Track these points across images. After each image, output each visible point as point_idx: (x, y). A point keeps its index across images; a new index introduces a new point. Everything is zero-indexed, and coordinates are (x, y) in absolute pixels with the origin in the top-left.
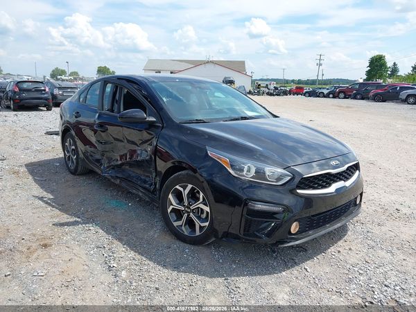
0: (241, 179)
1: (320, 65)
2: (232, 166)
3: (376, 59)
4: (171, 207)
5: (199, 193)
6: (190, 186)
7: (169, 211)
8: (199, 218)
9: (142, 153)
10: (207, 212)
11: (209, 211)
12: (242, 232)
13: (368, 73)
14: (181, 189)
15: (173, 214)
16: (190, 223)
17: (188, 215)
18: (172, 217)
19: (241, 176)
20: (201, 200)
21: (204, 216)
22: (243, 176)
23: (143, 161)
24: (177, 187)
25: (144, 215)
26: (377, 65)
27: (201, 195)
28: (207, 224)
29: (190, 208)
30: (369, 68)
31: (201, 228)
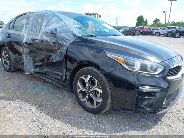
0: (133, 71)
1: (117, 19)
2: (126, 63)
3: (140, 17)
4: (79, 90)
5: (95, 81)
6: (89, 77)
7: (78, 92)
8: (96, 96)
9: (56, 57)
10: (101, 93)
11: (102, 93)
12: (134, 106)
13: (137, 23)
14: (84, 79)
15: (81, 94)
16: (91, 100)
17: (89, 95)
18: (80, 96)
19: (133, 69)
20: (96, 85)
21: (99, 95)
22: (134, 69)
23: (56, 62)
24: (82, 77)
25: (58, 95)
26: (140, 20)
27: (96, 81)
28: (101, 101)
29: (90, 91)
30: (137, 21)
31: (97, 103)
